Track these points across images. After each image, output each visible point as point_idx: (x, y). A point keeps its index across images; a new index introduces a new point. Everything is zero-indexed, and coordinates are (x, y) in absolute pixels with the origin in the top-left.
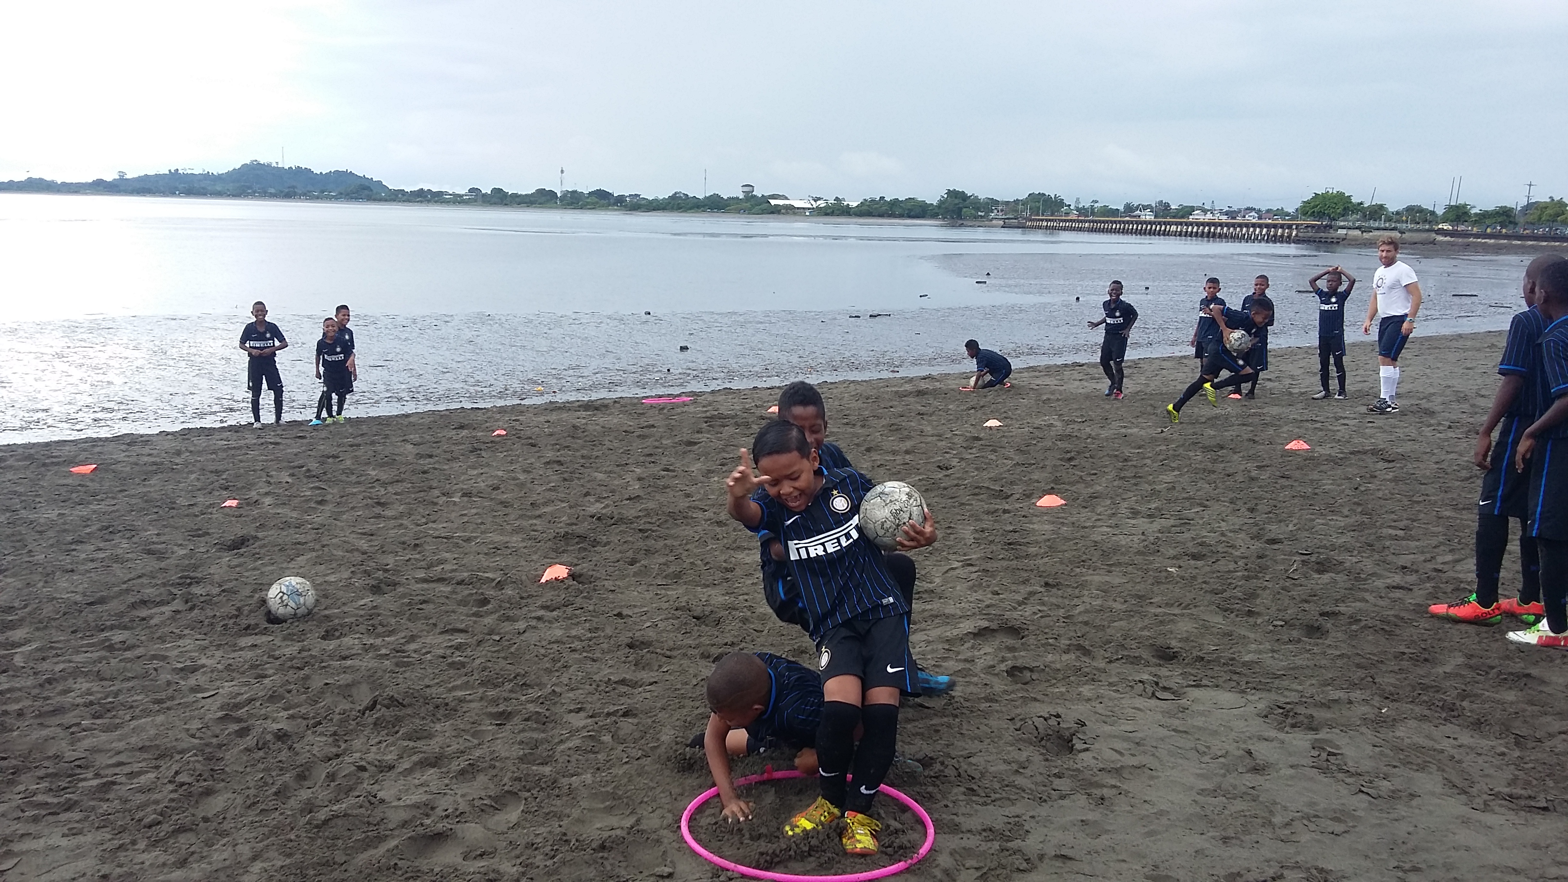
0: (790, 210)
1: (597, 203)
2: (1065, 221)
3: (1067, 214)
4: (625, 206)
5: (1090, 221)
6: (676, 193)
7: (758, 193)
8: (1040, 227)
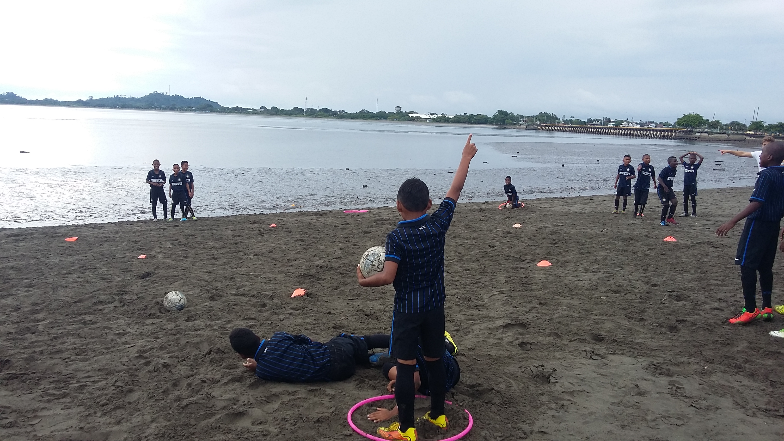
0: (419, 120)
1: (323, 114)
2: (558, 127)
3: (558, 123)
4: (337, 116)
5: (570, 127)
6: (362, 110)
7: (403, 110)
8: (545, 130)
